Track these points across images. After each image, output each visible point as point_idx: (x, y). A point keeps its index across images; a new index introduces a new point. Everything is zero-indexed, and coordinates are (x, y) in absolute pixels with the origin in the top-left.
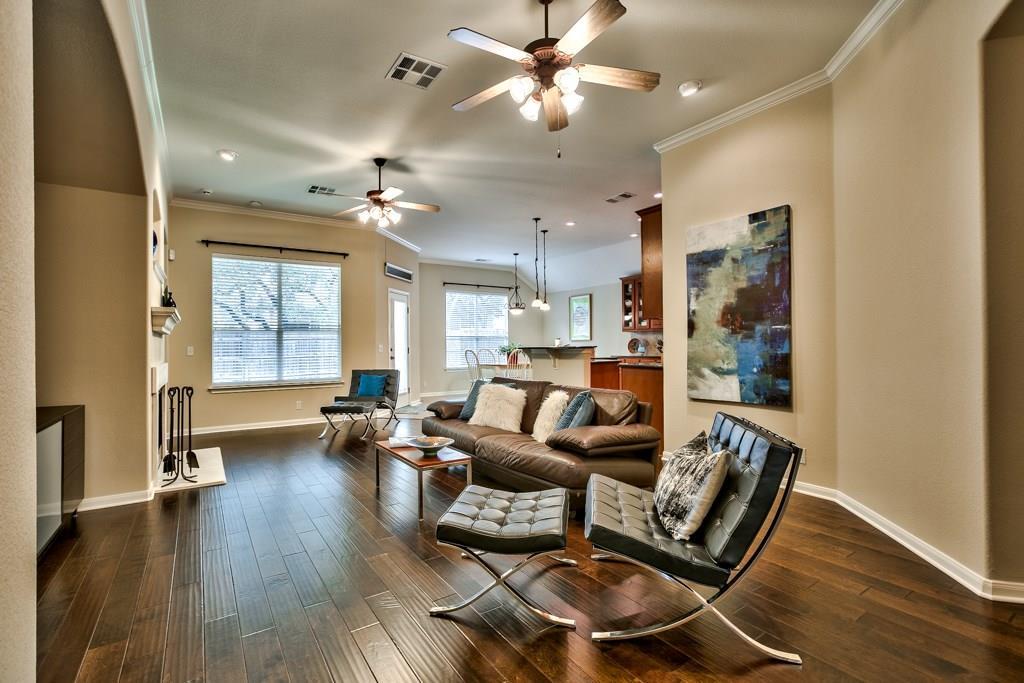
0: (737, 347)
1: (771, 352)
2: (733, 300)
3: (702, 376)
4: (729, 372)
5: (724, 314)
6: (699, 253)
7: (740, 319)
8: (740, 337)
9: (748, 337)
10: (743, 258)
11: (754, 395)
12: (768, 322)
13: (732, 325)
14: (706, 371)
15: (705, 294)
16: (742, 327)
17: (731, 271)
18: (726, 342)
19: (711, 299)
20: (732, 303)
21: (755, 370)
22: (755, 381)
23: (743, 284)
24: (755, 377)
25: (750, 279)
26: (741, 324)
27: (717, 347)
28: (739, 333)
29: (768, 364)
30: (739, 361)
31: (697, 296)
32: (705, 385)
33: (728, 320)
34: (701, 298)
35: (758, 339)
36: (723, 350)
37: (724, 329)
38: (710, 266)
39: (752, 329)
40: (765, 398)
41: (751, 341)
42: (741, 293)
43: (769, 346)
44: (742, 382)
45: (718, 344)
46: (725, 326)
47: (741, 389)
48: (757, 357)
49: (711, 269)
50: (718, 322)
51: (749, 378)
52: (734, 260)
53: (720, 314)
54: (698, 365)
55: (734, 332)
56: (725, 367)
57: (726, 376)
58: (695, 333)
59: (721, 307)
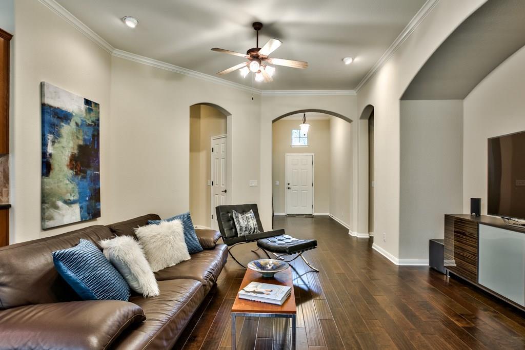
0: (78, 184)
1: (94, 187)
2: (76, 152)
3: (57, 208)
4: (74, 202)
5: (71, 160)
6: (55, 108)
7: (79, 165)
8: (80, 177)
9: (84, 177)
10: (81, 125)
11: (87, 215)
12: (92, 169)
13: (76, 169)
14: (60, 203)
15: (59, 142)
16: (81, 171)
17: (75, 130)
18: (72, 181)
19: (63, 147)
20: (75, 153)
21: (87, 199)
22: (88, 206)
23: (81, 143)
24: (87, 203)
25: (84, 140)
26: (80, 168)
27: (67, 184)
28: (79, 175)
29: (93, 194)
30: (80, 193)
31: (53, 142)
32: (59, 214)
33: (73, 165)
34: (56, 145)
35: (88, 179)
36: (70, 186)
37: (71, 171)
38: (63, 122)
39: (85, 172)
40: (92, 215)
41: (85, 180)
42: (80, 147)
43: (93, 183)
44: (81, 208)
45: (68, 182)
46: (71, 169)
47: (81, 213)
48: (88, 190)
49: (63, 124)
50: (68, 166)
51: (85, 204)
52: (77, 124)
53: (69, 161)
54: (54, 200)
55: (77, 174)
56: (72, 198)
57: (73, 205)
58: (51, 173)
59: (70, 155)
